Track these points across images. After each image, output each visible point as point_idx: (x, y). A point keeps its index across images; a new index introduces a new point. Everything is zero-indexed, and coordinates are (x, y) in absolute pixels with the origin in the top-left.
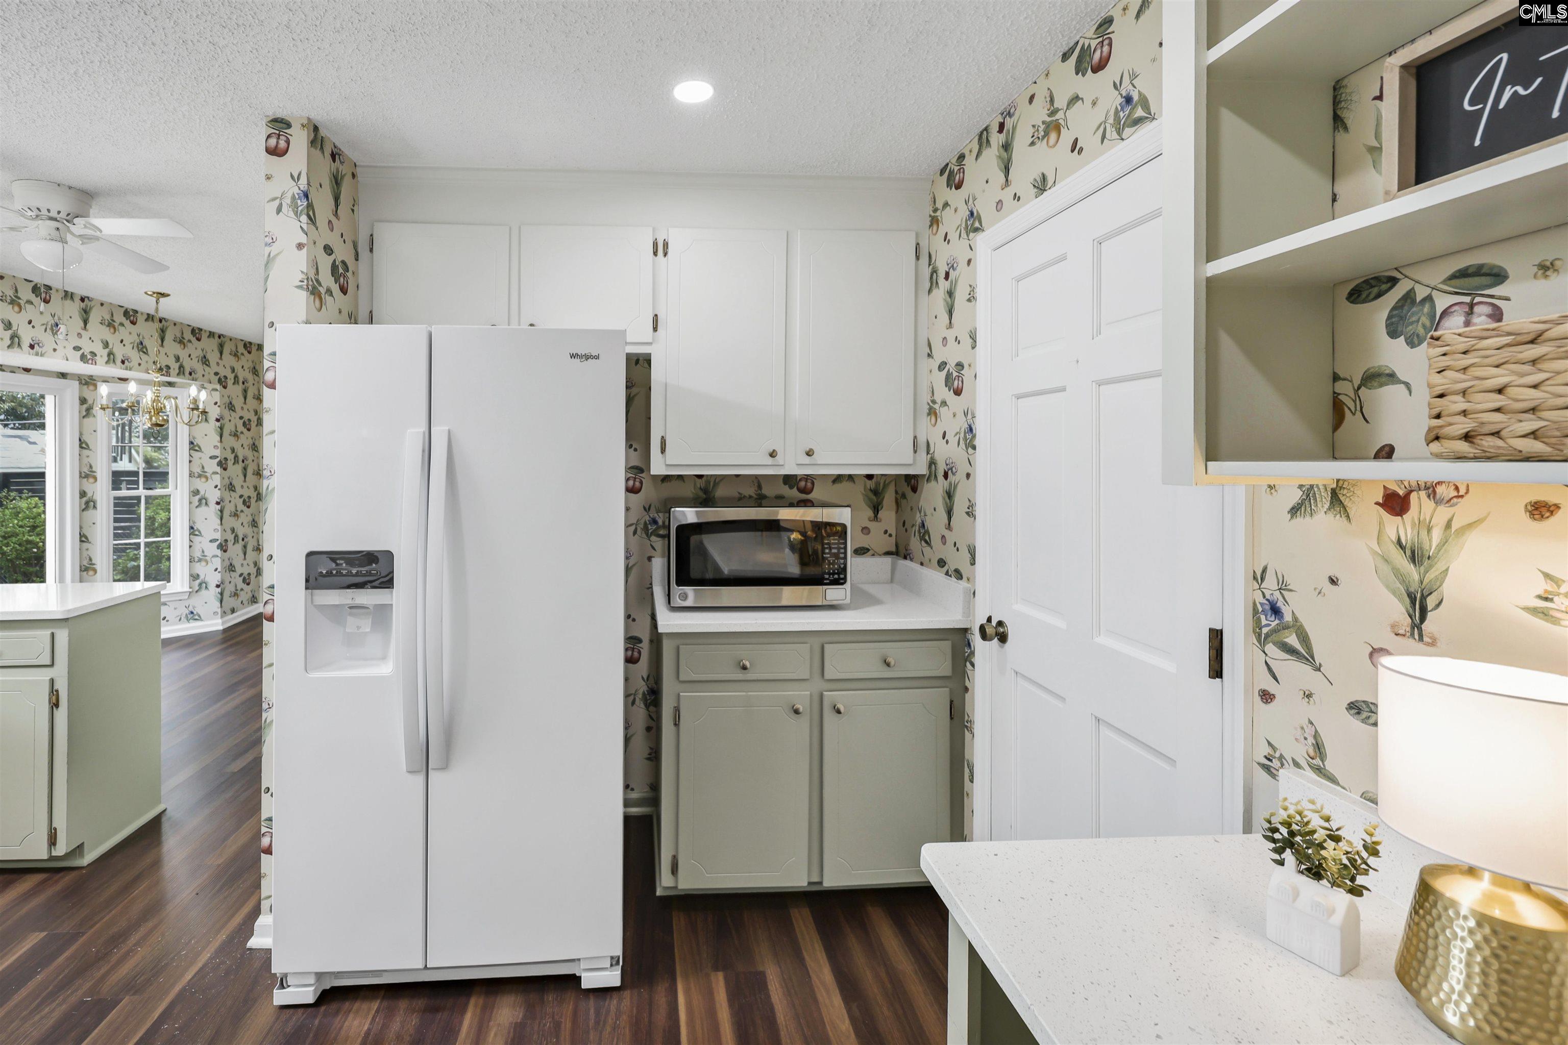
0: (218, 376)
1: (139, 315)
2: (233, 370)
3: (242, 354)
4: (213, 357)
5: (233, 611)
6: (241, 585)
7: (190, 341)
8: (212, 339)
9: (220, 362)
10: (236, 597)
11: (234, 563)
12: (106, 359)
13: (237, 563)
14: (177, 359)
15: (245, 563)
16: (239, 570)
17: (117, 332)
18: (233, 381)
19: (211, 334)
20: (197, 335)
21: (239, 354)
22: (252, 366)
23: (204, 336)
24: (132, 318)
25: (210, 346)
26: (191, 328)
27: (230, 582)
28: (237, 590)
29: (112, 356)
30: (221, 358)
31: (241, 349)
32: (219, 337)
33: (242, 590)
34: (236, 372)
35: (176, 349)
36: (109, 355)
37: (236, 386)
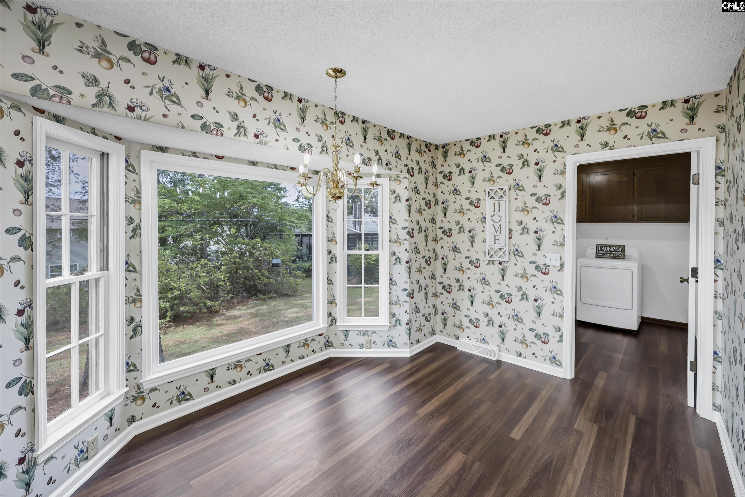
0: (407, 167)
1: (346, 116)
2: (418, 163)
3: (425, 152)
4: (403, 152)
5: (418, 342)
6: (424, 322)
7: (386, 140)
8: (402, 139)
9: (408, 156)
10: (420, 331)
11: (419, 306)
12: (321, 150)
13: (421, 307)
14: (377, 153)
15: (427, 306)
16: (422, 311)
17: (329, 129)
18: (418, 171)
19: (402, 135)
20: (392, 136)
21: (422, 152)
22: (432, 161)
23: (397, 136)
24: (341, 119)
25: (401, 144)
26: (387, 130)
27: (416, 321)
28: (421, 326)
29: (325, 148)
30: (409, 154)
31: (424, 148)
32: (408, 138)
33: (424, 325)
34: (420, 165)
35: (376, 145)
36: (322, 147)
37: (420, 175)
